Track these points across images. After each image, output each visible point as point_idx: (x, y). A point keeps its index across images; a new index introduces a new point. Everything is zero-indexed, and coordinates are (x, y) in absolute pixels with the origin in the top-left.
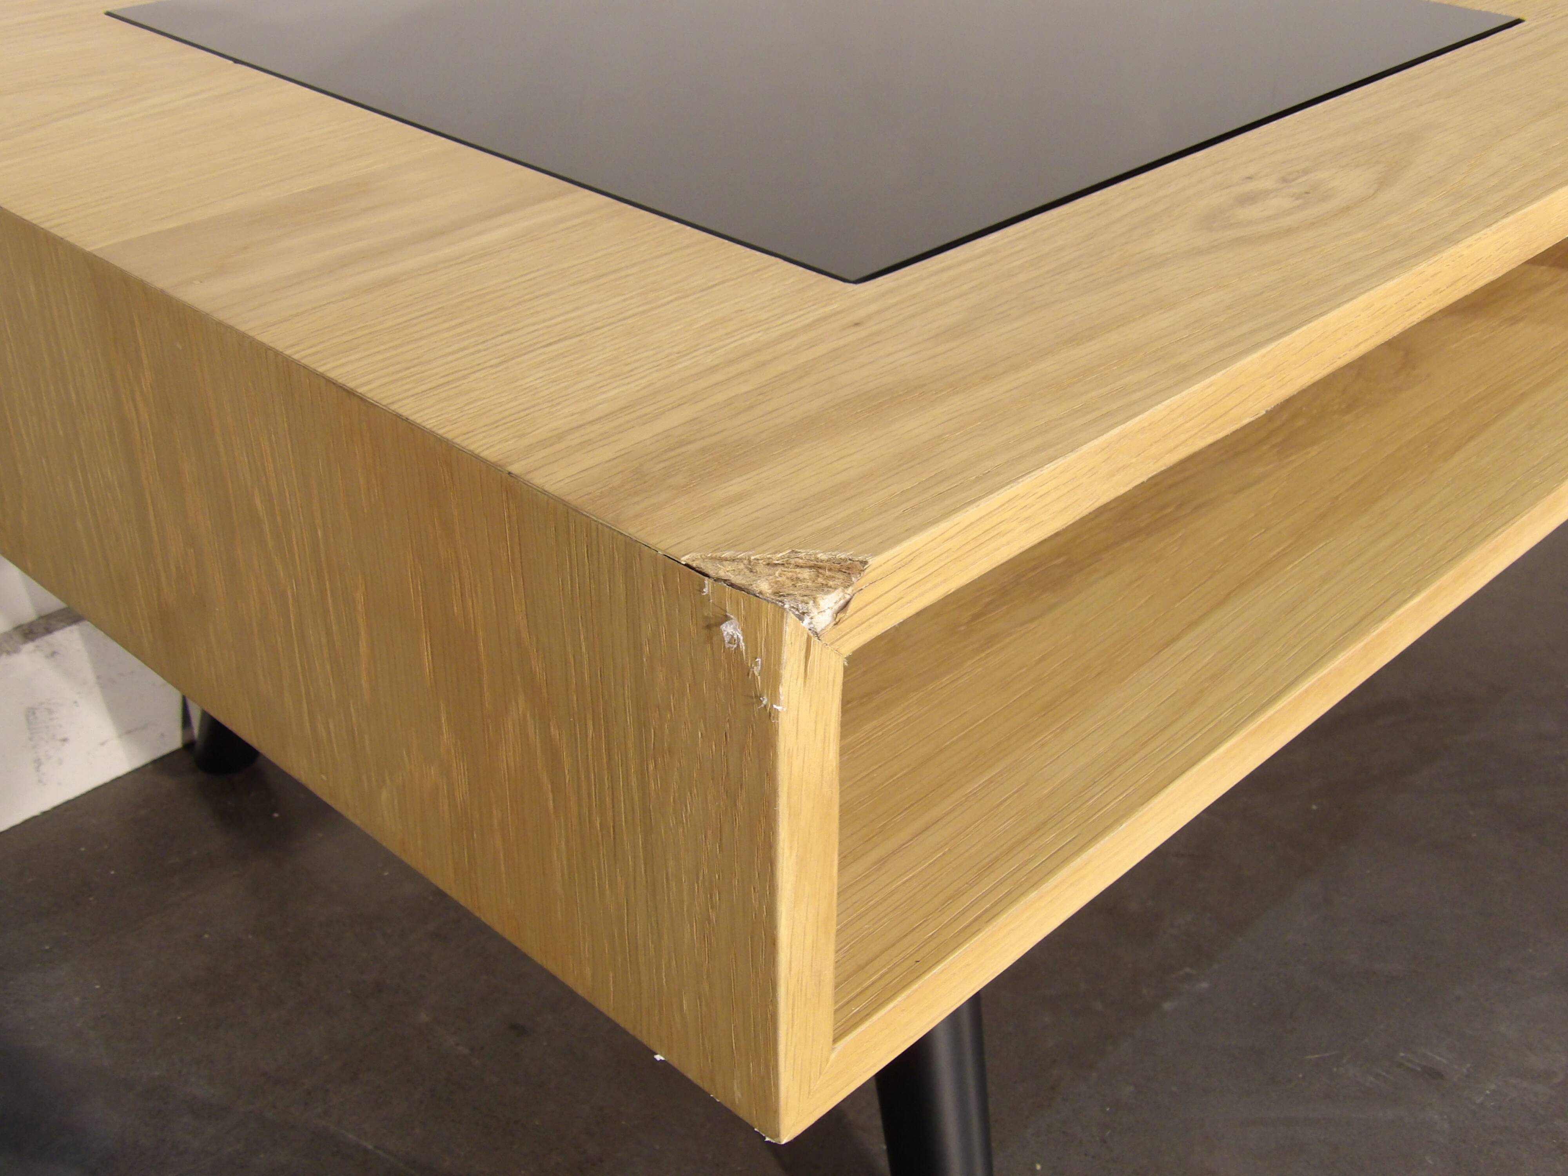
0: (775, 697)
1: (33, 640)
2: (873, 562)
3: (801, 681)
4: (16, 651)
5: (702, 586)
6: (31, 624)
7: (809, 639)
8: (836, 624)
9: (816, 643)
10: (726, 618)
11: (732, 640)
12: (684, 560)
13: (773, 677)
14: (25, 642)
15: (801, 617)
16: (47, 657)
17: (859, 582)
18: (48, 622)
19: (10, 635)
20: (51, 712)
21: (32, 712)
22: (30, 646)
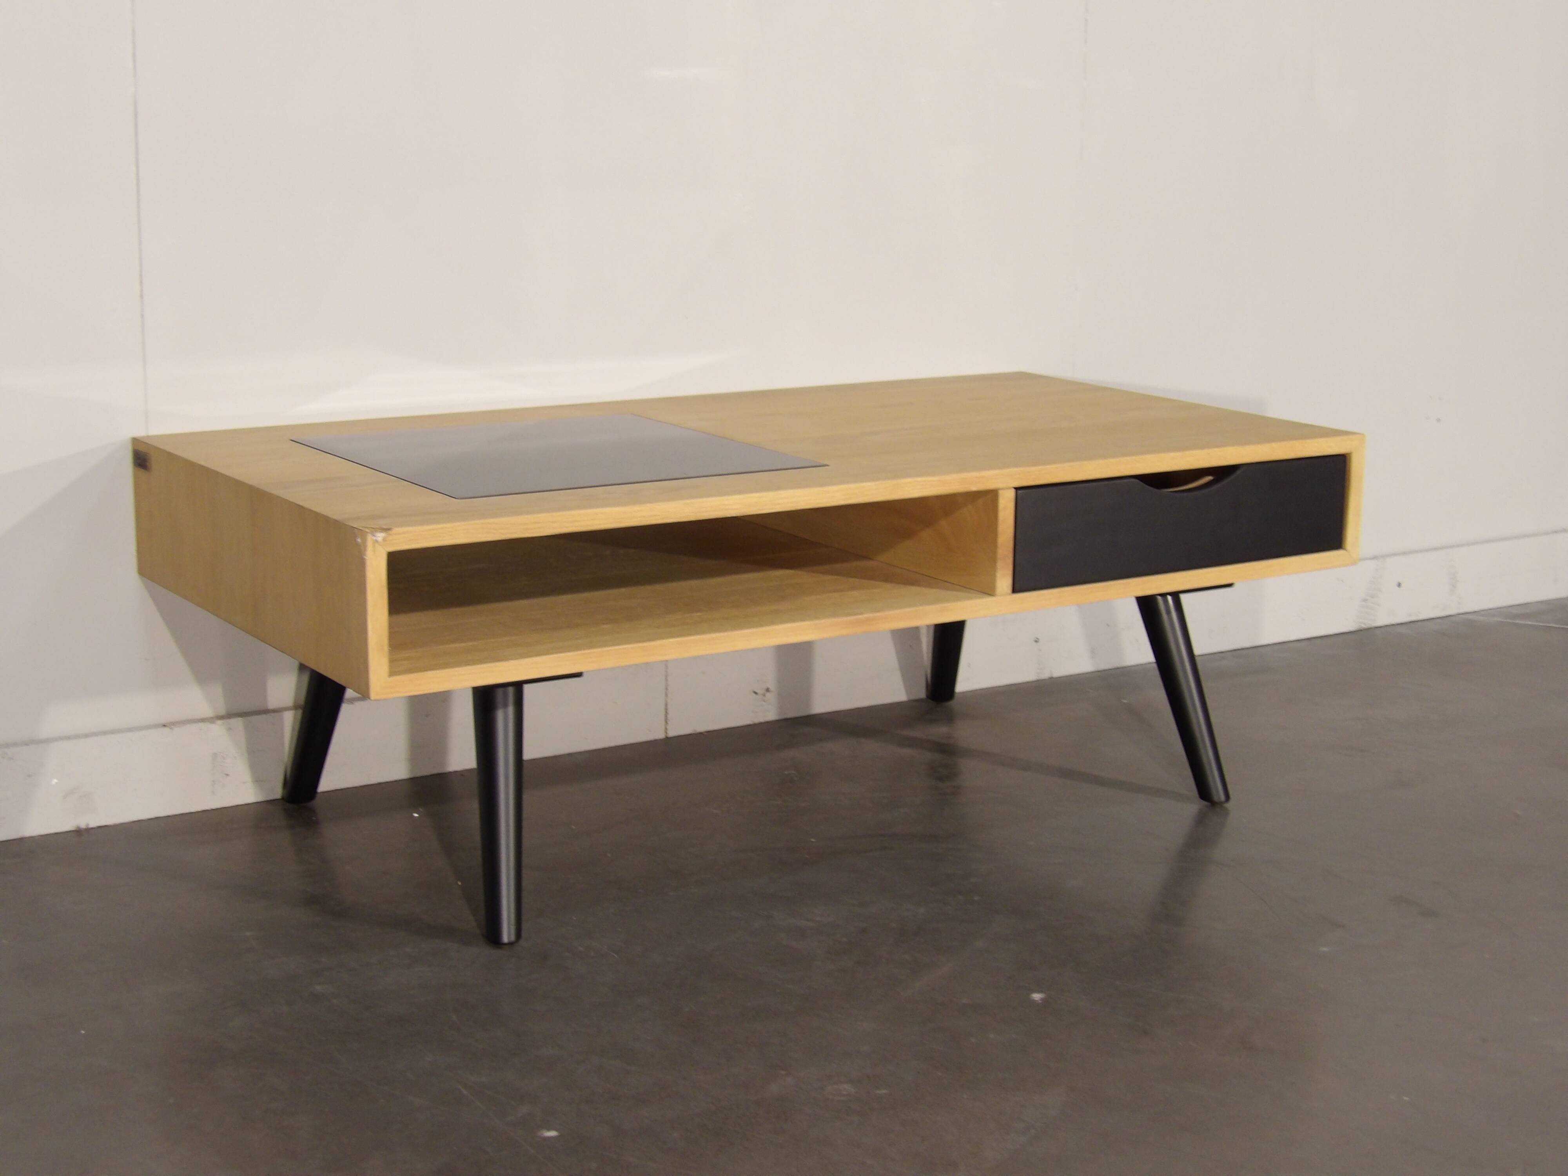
0: (365, 556)
1: (222, 720)
2: (395, 529)
3: (373, 553)
4: (214, 723)
5: (353, 531)
6: (222, 716)
7: (375, 543)
8: (384, 541)
9: (377, 546)
10: (357, 538)
11: (358, 542)
12: (353, 526)
14: (218, 720)
15: (374, 537)
16: (227, 730)
17: (390, 532)
18: (229, 716)
19: (212, 718)
20: (224, 758)
21: (215, 755)
22: (219, 722)
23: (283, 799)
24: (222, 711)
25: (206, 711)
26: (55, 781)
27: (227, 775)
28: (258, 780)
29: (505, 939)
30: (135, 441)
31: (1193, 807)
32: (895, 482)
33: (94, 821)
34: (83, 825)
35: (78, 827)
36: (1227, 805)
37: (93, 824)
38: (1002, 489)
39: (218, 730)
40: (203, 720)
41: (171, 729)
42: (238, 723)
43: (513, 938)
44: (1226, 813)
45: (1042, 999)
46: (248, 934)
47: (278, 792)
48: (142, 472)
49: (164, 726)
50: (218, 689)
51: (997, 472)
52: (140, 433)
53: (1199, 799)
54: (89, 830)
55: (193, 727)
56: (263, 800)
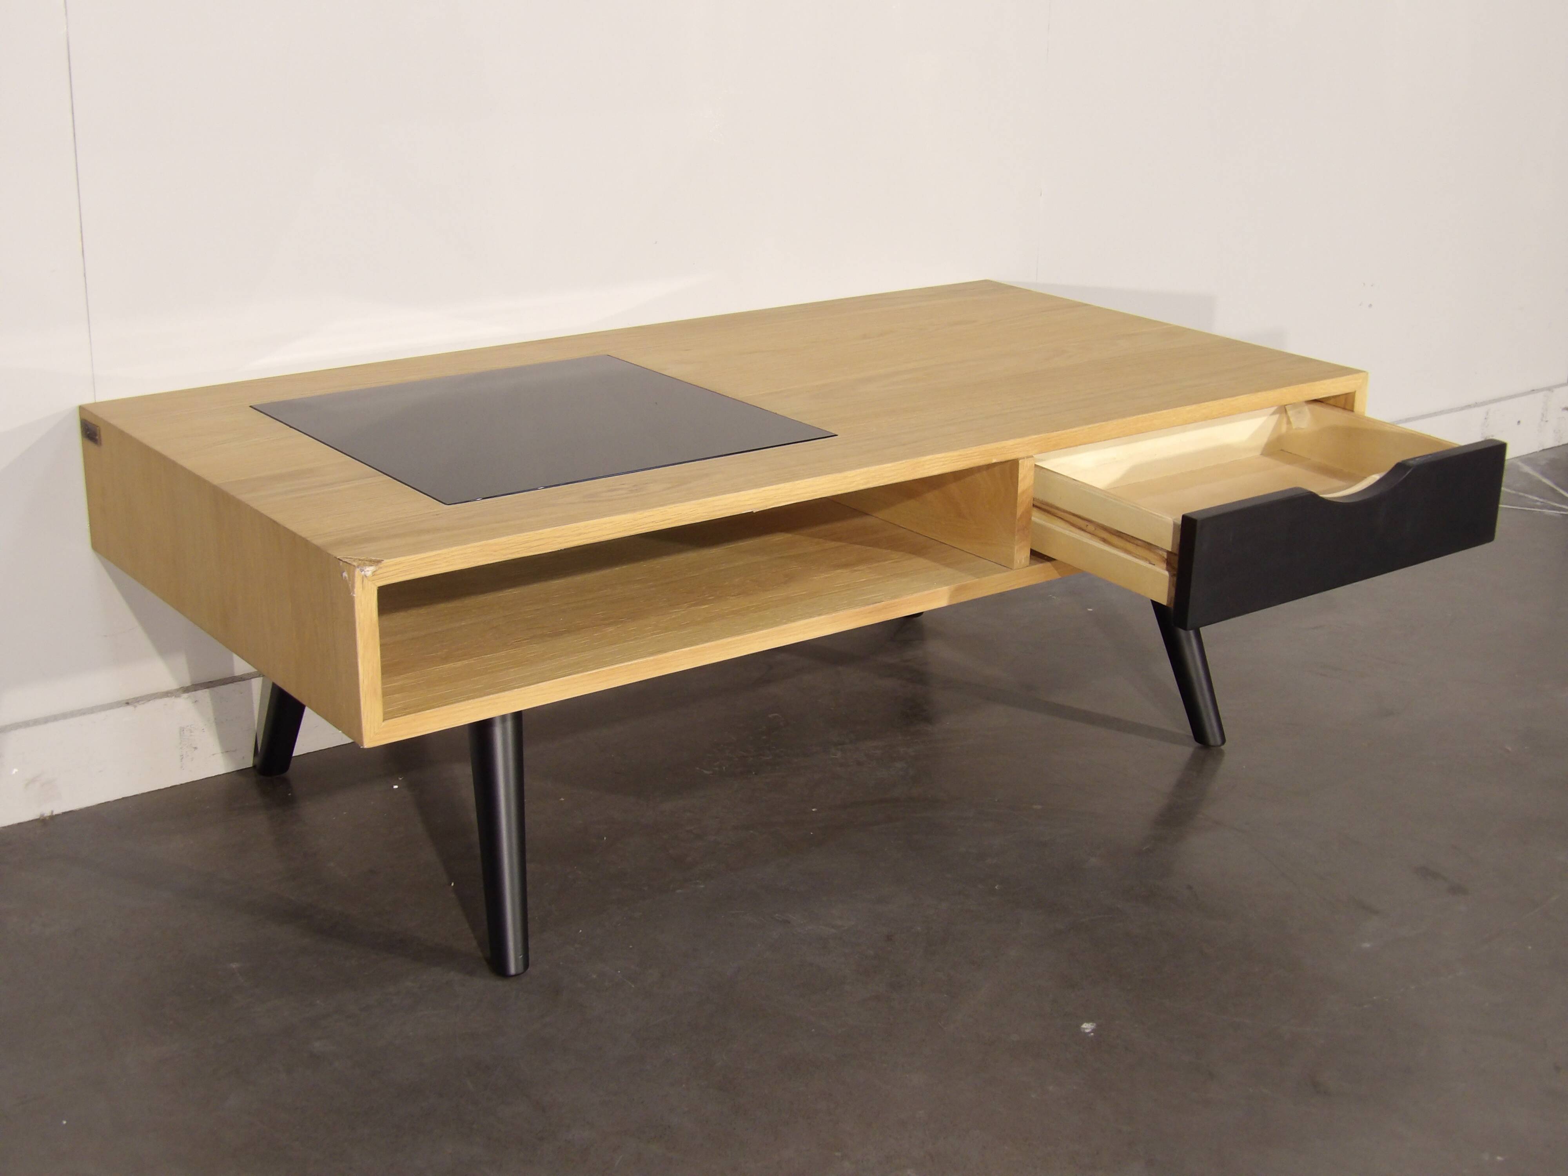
0: (354, 593)
1: (188, 692)
2: (385, 560)
3: (361, 589)
4: (179, 696)
5: (339, 563)
6: (187, 687)
7: (363, 577)
8: (373, 576)
9: (366, 581)
10: (343, 572)
11: (345, 577)
12: (338, 557)
13: (353, 587)
14: (183, 693)
15: (362, 570)
16: (193, 702)
17: (381, 565)
18: (196, 687)
19: (177, 690)
20: (191, 732)
21: (182, 730)
22: (186, 695)
23: (254, 766)
24: (187, 683)
25: (172, 684)
26: (15, 770)
27: (196, 748)
28: (228, 751)
29: (512, 970)
30: (82, 409)
31: (1187, 749)
32: (915, 460)
33: (59, 807)
34: (47, 813)
35: (42, 815)
36: (1222, 747)
37: (57, 811)
38: (1021, 459)
39: (184, 703)
40: (167, 694)
41: (135, 707)
42: (204, 695)
43: (521, 969)
44: (1221, 753)
45: (1093, 1031)
46: (234, 966)
47: (248, 761)
48: (91, 444)
49: (128, 703)
50: (181, 662)
51: (1018, 440)
52: (87, 400)
53: (1193, 740)
54: (53, 818)
55: (160, 702)
56: (235, 770)
